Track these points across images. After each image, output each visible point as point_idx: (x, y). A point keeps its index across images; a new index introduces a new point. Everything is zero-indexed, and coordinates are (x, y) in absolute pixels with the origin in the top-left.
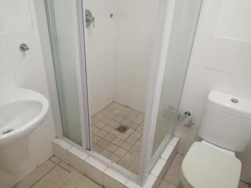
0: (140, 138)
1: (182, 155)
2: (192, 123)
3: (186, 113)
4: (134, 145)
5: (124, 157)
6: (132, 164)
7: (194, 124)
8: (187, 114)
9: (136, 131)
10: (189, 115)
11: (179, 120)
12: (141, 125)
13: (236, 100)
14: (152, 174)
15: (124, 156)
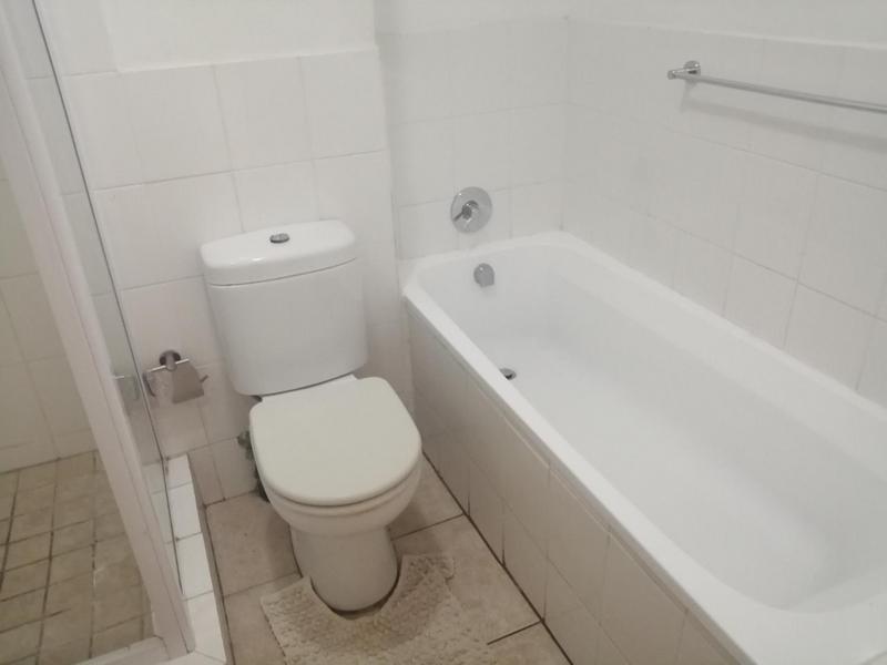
0: (51, 552)
1: (224, 500)
2: (201, 377)
3: (163, 361)
4: (47, 587)
5: (43, 647)
6: (95, 637)
7: (206, 377)
8: (170, 359)
9: (15, 542)
10: (177, 357)
11: (153, 395)
12: (16, 513)
13: (280, 235)
14: (189, 596)
15: (40, 643)
